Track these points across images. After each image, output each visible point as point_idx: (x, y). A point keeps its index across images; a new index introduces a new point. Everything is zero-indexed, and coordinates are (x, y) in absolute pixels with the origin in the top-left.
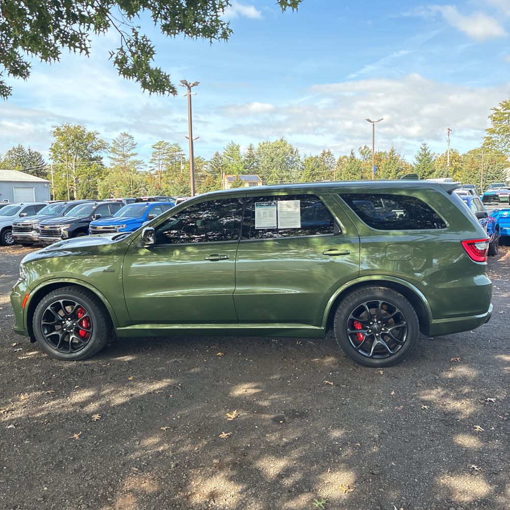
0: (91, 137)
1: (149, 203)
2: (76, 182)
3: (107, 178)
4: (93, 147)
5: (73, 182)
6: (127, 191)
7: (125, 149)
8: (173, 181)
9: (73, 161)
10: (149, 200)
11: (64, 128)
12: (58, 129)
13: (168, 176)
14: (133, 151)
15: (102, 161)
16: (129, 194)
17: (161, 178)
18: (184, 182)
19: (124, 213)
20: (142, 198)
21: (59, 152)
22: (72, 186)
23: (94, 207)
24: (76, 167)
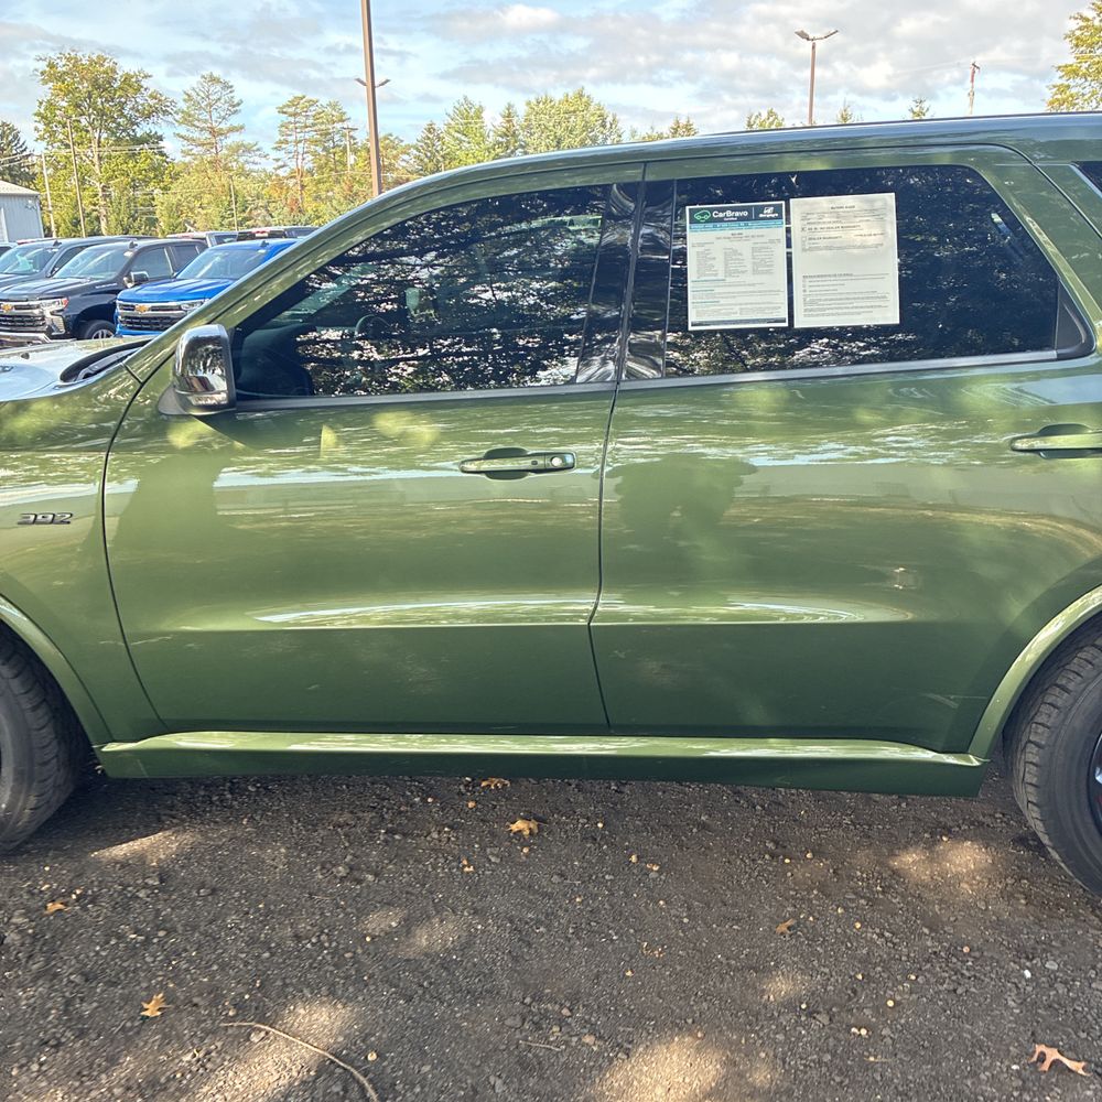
0: (132, 84)
1: (267, 241)
2: (105, 197)
3: (176, 187)
4: (138, 111)
5: (96, 195)
6: (223, 218)
7: (215, 115)
8: (330, 194)
9: (94, 145)
10: (273, 235)
11: (64, 61)
12: (51, 66)
13: (319, 182)
14: (235, 121)
15: (161, 144)
16: (230, 224)
17: (303, 187)
18: (356, 194)
19: (207, 268)
20: (254, 230)
21: (60, 122)
22: (95, 205)
23: (129, 254)
24: (100, 158)
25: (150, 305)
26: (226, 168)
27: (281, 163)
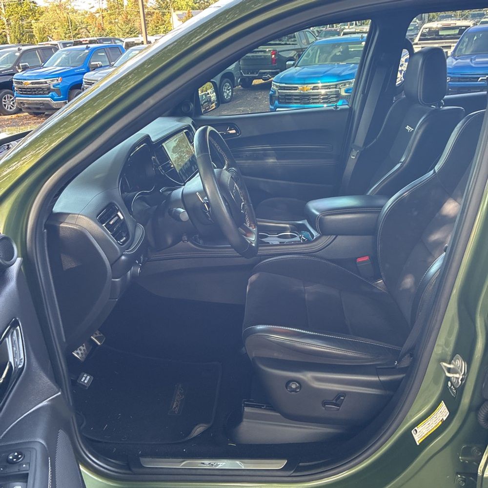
1: (89, 45)
2: (9, 25)
3: (41, 19)
5: (4, 24)
6: (66, 34)
8: (117, 20)
10: (91, 42)
13: (111, 15)
16: (69, 37)
17: (103, 17)
18: (129, 20)
19: (58, 60)
20: (81, 40)
22: (4, 29)
23: (18, 54)
24: (4, 6)
25: (30, 81)
26: (65, 9)
27: (92, 6)
